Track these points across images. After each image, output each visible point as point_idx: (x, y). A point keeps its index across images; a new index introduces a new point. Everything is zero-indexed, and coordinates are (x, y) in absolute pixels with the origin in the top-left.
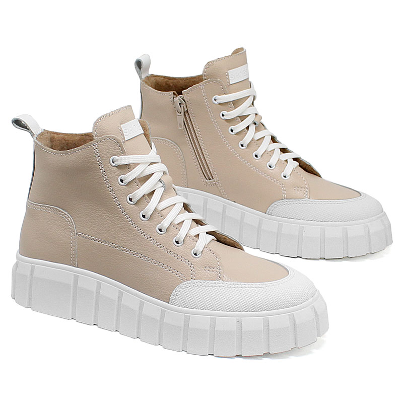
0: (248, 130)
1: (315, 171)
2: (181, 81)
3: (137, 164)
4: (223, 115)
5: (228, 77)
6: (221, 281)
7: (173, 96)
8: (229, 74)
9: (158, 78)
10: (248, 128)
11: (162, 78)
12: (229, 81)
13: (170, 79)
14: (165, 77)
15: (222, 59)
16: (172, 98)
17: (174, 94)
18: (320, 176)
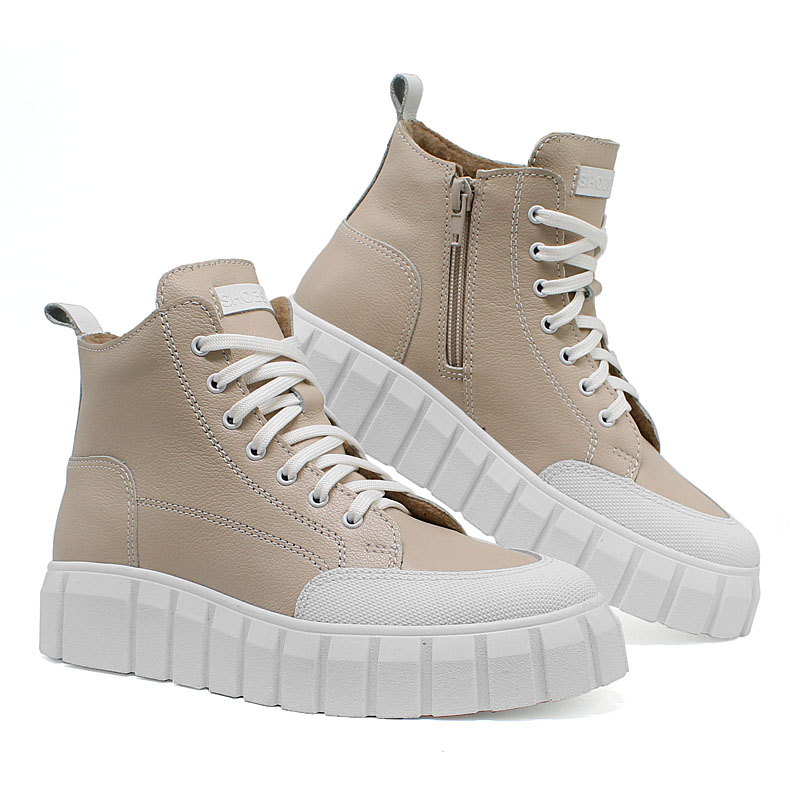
0: (571, 300)
1: (654, 436)
2: (468, 160)
3: (244, 353)
4: (536, 251)
5: (577, 179)
6: (396, 569)
7: (454, 171)
8: (581, 174)
9: (428, 135)
10: (572, 294)
11: (436, 138)
12: (576, 187)
13: (449, 147)
14: (442, 139)
15: (579, 137)
16: (451, 177)
17: (457, 169)
18: (658, 450)
